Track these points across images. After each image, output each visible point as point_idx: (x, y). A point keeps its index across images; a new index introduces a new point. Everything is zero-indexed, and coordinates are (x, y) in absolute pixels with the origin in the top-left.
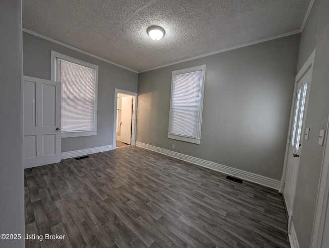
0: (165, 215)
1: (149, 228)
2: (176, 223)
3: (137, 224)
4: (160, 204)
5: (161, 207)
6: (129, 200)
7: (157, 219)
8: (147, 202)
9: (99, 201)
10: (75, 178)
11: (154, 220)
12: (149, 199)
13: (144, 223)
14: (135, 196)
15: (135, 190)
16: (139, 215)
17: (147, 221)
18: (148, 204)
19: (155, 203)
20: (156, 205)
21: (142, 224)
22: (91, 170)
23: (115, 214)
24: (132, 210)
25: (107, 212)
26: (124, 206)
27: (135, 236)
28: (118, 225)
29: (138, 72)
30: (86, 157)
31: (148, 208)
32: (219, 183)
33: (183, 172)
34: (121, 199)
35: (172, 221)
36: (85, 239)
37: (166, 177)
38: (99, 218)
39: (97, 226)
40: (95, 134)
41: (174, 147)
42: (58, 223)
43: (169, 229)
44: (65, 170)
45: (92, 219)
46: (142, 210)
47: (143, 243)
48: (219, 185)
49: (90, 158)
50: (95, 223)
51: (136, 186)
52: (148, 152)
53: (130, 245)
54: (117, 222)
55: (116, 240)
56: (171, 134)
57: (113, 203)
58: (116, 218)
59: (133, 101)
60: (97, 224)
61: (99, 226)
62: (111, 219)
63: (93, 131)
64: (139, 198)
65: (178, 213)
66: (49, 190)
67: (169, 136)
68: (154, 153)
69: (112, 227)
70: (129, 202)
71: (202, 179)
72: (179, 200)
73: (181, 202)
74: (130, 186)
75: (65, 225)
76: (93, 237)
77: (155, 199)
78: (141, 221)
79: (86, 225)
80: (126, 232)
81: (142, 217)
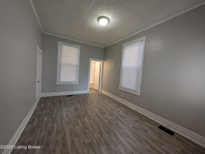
0: (93, 141)
1: (78, 147)
2: (97, 150)
4: (94, 133)
5: (93, 135)
6: (78, 125)
7: (86, 143)
8: (87, 129)
9: (63, 121)
10: (60, 106)
11: (84, 143)
12: (90, 128)
13: (77, 142)
14: (83, 123)
15: (85, 120)
16: (77, 136)
17: (80, 141)
18: (87, 131)
19: (91, 131)
20: (91, 133)
21: (76, 142)
22: (70, 103)
23: (66, 131)
24: (76, 132)
25: (63, 129)
26: (73, 128)
27: (68, 149)
28: (63, 138)
29: (104, 47)
30: (72, 96)
31: (85, 134)
32: (148, 130)
33: (123, 115)
34: (74, 123)
35: (95, 147)
36: (44, 140)
37: (108, 115)
38: (57, 131)
39: (53, 135)
40: (78, 83)
41: (122, 96)
42: (40, 128)
43: (90, 153)
44: (59, 101)
45: (54, 130)
46: (81, 133)
48: (148, 131)
49: (73, 97)
50: (54, 133)
51: (87, 117)
52: (106, 97)
53: (62, 153)
54: (64, 137)
55: (57, 147)
56: (121, 87)
57: (68, 125)
58: (65, 134)
59: (101, 65)
60: (55, 134)
61: (54, 136)
62: (62, 133)
63: (76, 81)
64: (84, 125)
65: (102, 143)
66: (47, 109)
67: (120, 88)
68: (110, 98)
69: (60, 139)
70: (77, 126)
71: (135, 123)
72: (108, 134)
73: (109, 136)
74: (84, 117)
75: (41, 130)
76: (49, 141)
77: (93, 129)
78: (76, 140)
79: (50, 133)
80: (64, 144)
81: (79, 138)
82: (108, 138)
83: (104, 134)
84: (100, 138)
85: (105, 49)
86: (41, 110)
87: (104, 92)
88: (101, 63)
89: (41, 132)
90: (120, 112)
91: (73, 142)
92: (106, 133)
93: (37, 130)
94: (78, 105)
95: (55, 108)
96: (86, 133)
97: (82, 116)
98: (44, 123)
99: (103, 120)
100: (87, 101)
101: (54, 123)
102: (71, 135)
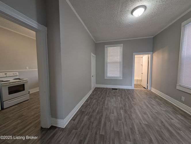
0: (121, 132)
1: (108, 129)
3: (105, 123)
4: (125, 126)
5: (124, 128)
6: (113, 113)
7: (115, 130)
8: (120, 120)
9: (104, 107)
10: (105, 96)
11: (113, 129)
12: (123, 120)
13: (108, 126)
14: (118, 114)
15: (120, 112)
16: (110, 122)
17: (110, 126)
18: (119, 121)
19: (123, 123)
20: (122, 125)
22: (113, 95)
24: (110, 118)
25: (102, 112)
26: (109, 114)
27: (100, 126)
28: (100, 118)
30: (116, 89)
34: (110, 111)
35: (121, 138)
37: (150, 117)
39: (95, 113)
41: (183, 99)
43: (115, 139)
45: (97, 110)
46: (113, 121)
47: (100, 131)
49: (117, 90)
51: (123, 110)
53: (96, 127)
55: (95, 121)
57: (106, 110)
58: (102, 115)
59: (148, 58)
62: (100, 115)
63: (120, 77)
64: (118, 116)
66: (96, 96)
67: (178, 88)
69: (98, 117)
70: (112, 114)
72: (141, 136)
73: (141, 138)
74: (120, 109)
75: (90, 107)
76: (92, 115)
77: (125, 123)
78: (108, 124)
79: (94, 111)
80: (100, 122)
81: (110, 123)
82: (138, 138)
83: (136, 133)
84: (130, 133)
85: (154, 38)
86: (93, 95)
87: (154, 90)
88: (150, 56)
89: (90, 108)
90: (172, 119)
91: (105, 124)
92: (139, 133)
93: (88, 106)
94: (119, 98)
95: (101, 96)
96: (118, 123)
97: (119, 108)
98: (93, 104)
99: (141, 120)
100: (128, 97)
101: (98, 106)
102: (106, 118)
